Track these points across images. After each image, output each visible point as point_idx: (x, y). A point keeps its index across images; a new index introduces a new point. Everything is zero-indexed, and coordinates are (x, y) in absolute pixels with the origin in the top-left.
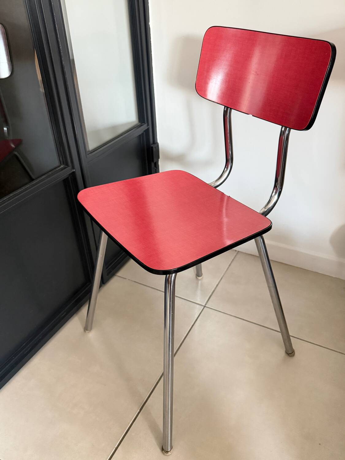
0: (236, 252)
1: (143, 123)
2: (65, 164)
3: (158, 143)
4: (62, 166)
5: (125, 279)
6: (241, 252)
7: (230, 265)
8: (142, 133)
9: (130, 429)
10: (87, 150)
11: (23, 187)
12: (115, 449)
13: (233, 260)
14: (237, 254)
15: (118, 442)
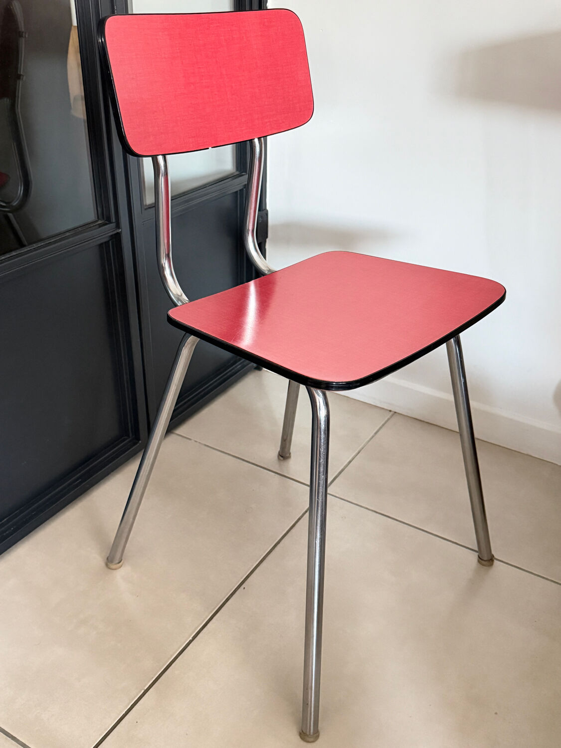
0: (391, 413)
1: (243, 172)
2: (105, 219)
3: (267, 211)
4: (100, 222)
5: (190, 439)
6: (399, 413)
7: (376, 433)
8: (241, 189)
9: (173, 665)
10: (144, 203)
11: (34, 245)
12: (143, 691)
13: (383, 425)
14: (393, 415)
15: (149, 681)
